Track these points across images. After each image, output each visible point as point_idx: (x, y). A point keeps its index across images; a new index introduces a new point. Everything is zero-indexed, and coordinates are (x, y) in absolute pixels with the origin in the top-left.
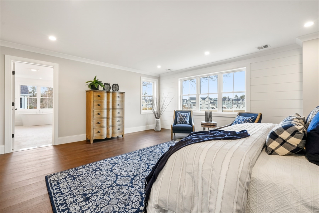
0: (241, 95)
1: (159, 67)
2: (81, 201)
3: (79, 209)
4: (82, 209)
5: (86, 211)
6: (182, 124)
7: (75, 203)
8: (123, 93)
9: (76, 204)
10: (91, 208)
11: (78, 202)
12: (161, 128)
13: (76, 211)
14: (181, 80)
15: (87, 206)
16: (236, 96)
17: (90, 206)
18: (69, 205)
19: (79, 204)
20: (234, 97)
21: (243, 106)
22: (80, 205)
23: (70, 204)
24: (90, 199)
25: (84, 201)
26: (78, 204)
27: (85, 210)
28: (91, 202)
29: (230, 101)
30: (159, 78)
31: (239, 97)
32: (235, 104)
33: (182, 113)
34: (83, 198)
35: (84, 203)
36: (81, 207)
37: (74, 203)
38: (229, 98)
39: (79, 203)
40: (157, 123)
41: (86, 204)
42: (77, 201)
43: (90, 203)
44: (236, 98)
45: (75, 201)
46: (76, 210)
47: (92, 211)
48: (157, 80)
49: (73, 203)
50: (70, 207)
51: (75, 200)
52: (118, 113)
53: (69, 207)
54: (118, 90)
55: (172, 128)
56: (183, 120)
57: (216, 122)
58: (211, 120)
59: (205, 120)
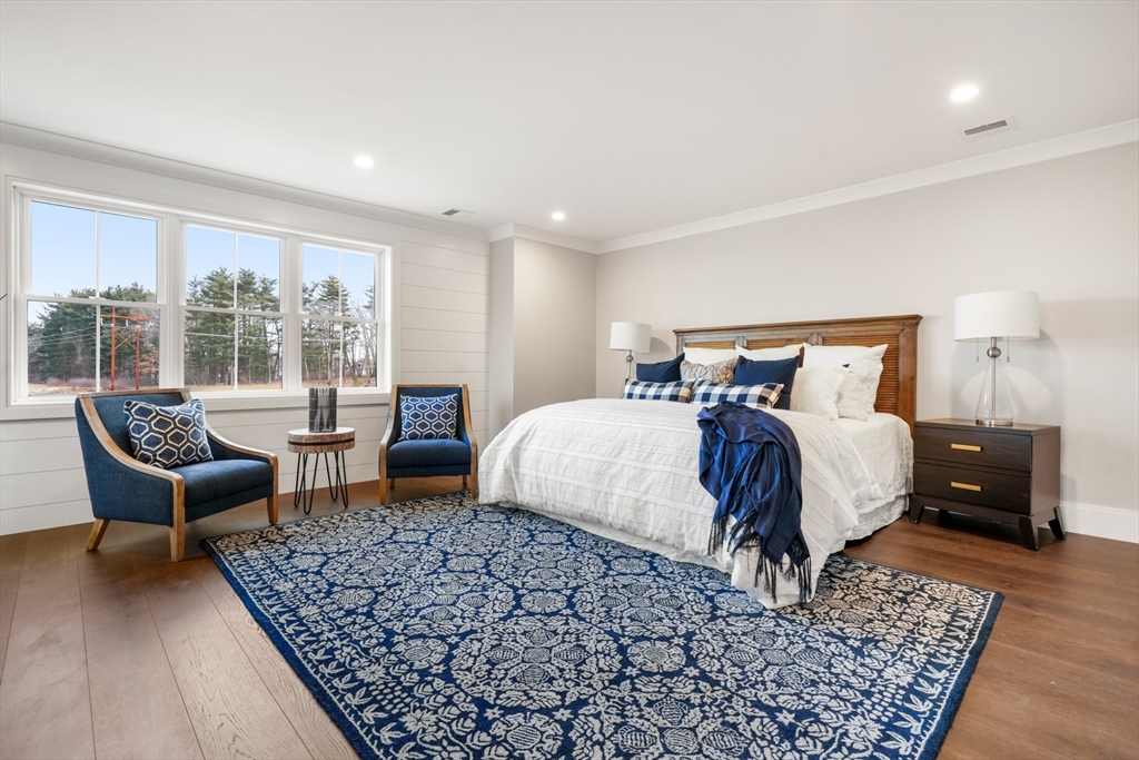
2: (822, 728)
3: (856, 718)
4: (851, 709)
5: (848, 701)
7: (846, 740)
9: (846, 734)
10: (830, 693)
11: (834, 733)
13: (869, 721)
14: (20, 194)
15: (833, 704)
17: (828, 698)
18: (864, 751)
19: (841, 727)
22: (843, 722)
23: (857, 751)
24: (801, 707)
25: (817, 720)
26: (840, 731)
27: (848, 704)
28: (808, 702)
34: (810, 729)
35: (825, 716)
36: (847, 717)
37: (844, 744)
39: (835, 729)
41: (827, 708)
42: (833, 739)
43: (815, 702)
45: (835, 746)
46: (864, 722)
47: (839, 688)
49: (848, 745)
50: (868, 744)
51: (830, 750)
53: (871, 746)
55: (182, 497)
56: (188, 441)
57: (350, 430)
58: (332, 423)
59: (308, 424)
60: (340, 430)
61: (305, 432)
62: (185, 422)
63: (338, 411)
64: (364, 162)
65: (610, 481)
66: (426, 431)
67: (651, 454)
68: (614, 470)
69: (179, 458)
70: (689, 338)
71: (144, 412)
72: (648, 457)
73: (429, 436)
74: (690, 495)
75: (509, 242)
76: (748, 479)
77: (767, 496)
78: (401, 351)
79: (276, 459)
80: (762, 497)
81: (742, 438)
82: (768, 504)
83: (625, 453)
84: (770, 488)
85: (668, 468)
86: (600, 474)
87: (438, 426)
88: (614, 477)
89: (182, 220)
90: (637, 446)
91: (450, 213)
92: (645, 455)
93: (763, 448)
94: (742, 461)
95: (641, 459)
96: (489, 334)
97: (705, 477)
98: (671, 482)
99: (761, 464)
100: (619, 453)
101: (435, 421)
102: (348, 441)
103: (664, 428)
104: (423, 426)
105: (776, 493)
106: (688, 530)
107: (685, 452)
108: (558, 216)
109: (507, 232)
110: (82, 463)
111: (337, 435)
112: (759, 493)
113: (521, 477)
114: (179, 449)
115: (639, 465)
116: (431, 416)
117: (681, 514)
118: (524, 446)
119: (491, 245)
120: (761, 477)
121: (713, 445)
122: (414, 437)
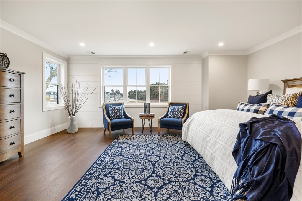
0: (116, 90)
1: (82, 44)
6: (117, 118)
8: (20, 74)
12: (78, 128)
14: (103, 68)
16: (112, 90)
20: (111, 91)
21: (118, 99)
29: (108, 95)
30: (68, 60)
31: (115, 91)
32: (112, 97)
33: (116, 107)
38: (107, 92)
40: (72, 121)
44: (112, 92)
48: (66, 63)
52: (11, 112)
54: (7, 67)
55: (110, 125)
56: (118, 114)
57: (153, 114)
58: (149, 112)
59: (143, 112)
60: (151, 114)
61: (143, 114)
62: (118, 110)
63: (150, 109)
64: (152, 44)
65: (207, 143)
66: (173, 116)
67: (220, 136)
68: (208, 139)
69: (116, 117)
70: (291, 83)
71: (111, 107)
72: (219, 136)
73: (174, 117)
74: (229, 159)
75: (207, 57)
76: (252, 163)
77: (260, 177)
78: (174, 93)
79: (134, 119)
80: (256, 177)
81: (258, 138)
82: (259, 183)
83: (213, 132)
84: (264, 173)
85: (223, 144)
86: (204, 139)
87: (177, 115)
88: (208, 142)
89: (127, 68)
90: (217, 131)
91: (185, 52)
92: (218, 135)
93: (268, 146)
94: (253, 151)
95: (216, 137)
96: (203, 87)
97: (235, 153)
98: (223, 151)
99: (264, 156)
100: (211, 133)
101: (176, 113)
102: (153, 116)
103: (228, 125)
104: (173, 114)
105: (267, 177)
106: (225, 177)
107: (231, 138)
108: (221, 44)
109: (206, 54)
110: (102, 116)
111: (150, 115)
112: (256, 173)
113: (188, 134)
114: (116, 115)
115: (215, 139)
116: (175, 112)
117: (224, 167)
118: (191, 124)
119: (203, 59)
120: (260, 164)
121: (242, 138)
122: (170, 117)
